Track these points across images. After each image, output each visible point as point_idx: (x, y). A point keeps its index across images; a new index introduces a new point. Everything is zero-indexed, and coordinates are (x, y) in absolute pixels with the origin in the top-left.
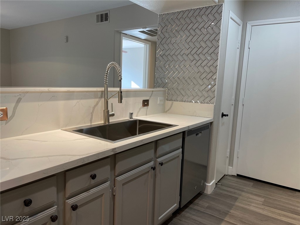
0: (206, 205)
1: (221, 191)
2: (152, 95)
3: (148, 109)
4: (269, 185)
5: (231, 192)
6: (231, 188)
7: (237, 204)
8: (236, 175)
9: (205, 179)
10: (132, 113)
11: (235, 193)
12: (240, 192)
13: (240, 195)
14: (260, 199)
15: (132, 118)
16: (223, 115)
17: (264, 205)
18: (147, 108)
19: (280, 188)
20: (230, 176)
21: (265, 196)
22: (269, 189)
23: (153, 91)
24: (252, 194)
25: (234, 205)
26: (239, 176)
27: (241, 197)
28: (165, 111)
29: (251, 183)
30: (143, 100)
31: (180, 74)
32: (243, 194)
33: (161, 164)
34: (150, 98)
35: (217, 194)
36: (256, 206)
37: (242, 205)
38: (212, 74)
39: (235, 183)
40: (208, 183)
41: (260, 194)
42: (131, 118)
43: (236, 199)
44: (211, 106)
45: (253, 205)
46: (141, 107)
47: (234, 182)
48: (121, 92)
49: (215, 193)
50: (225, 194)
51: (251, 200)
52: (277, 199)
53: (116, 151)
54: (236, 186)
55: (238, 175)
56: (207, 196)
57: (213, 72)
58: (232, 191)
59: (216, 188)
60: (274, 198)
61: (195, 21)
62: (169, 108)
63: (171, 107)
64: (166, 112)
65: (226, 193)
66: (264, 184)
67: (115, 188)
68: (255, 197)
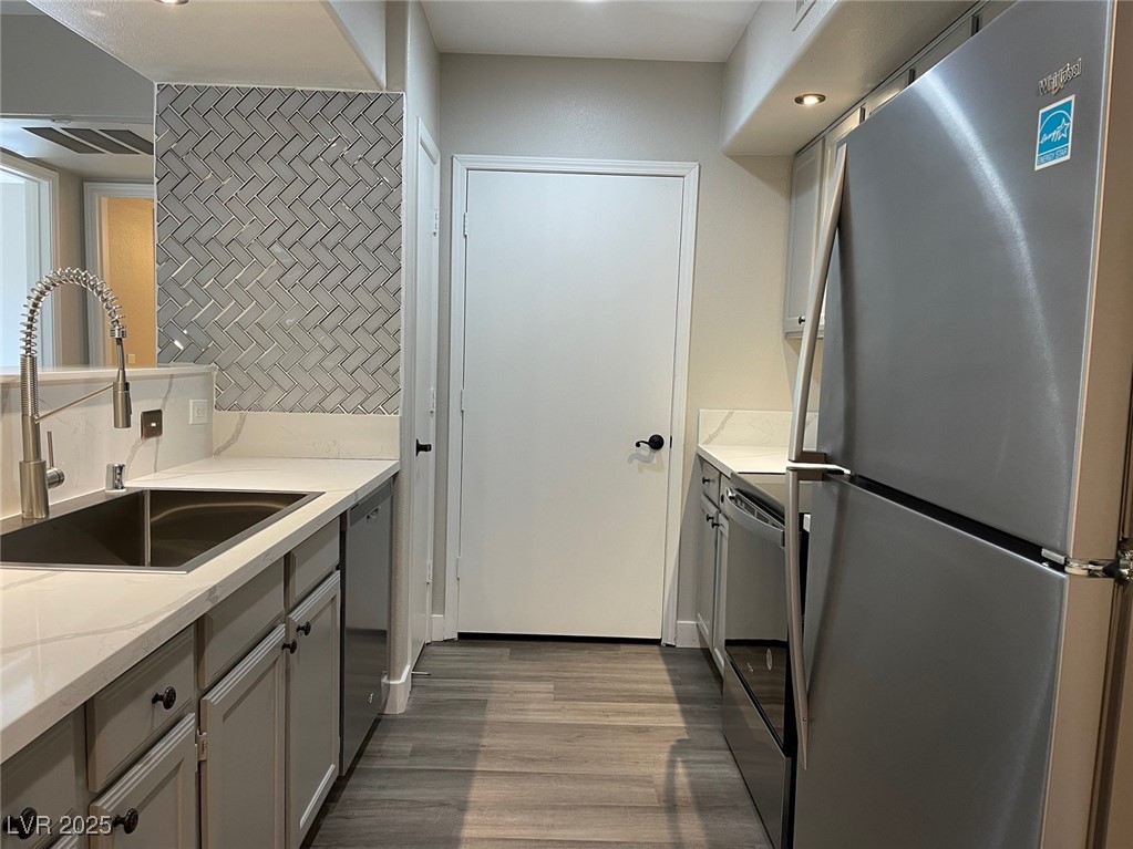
0: (407, 747)
1: (434, 696)
2: (169, 391)
3: (160, 446)
4: (550, 644)
5: (460, 690)
6: (458, 678)
7: (490, 717)
8: (456, 636)
9: (387, 667)
10: (121, 468)
11: (472, 689)
12: (485, 683)
13: (489, 691)
14: (542, 686)
15: (122, 488)
16: (421, 448)
17: (559, 700)
18: (158, 443)
19: (578, 645)
20: (437, 644)
21: (553, 674)
22: (554, 654)
23: (172, 376)
24: (515, 678)
25: (484, 723)
26: (466, 638)
27: (494, 695)
28: (213, 452)
29: (504, 651)
30: (144, 413)
31: (245, 312)
32: (495, 684)
33: (306, 629)
34: (164, 405)
35: (427, 708)
36: (542, 707)
37: (505, 717)
38: (386, 317)
39: (460, 661)
40: (394, 679)
41: (539, 674)
42: (117, 488)
43: (482, 705)
44: (391, 421)
45: (532, 706)
46: (138, 441)
47: (458, 658)
48: (126, 386)
49: (417, 706)
50: (447, 700)
51: (521, 695)
52: (582, 675)
53: (217, 597)
54: (468, 669)
55: (462, 636)
56: (394, 720)
57: (386, 311)
58: (462, 685)
59: (415, 690)
60: (575, 674)
61: (309, 134)
62: (230, 437)
63: (238, 431)
64: (218, 453)
65: (448, 696)
66: (535, 643)
67: (204, 734)
68: (529, 686)
